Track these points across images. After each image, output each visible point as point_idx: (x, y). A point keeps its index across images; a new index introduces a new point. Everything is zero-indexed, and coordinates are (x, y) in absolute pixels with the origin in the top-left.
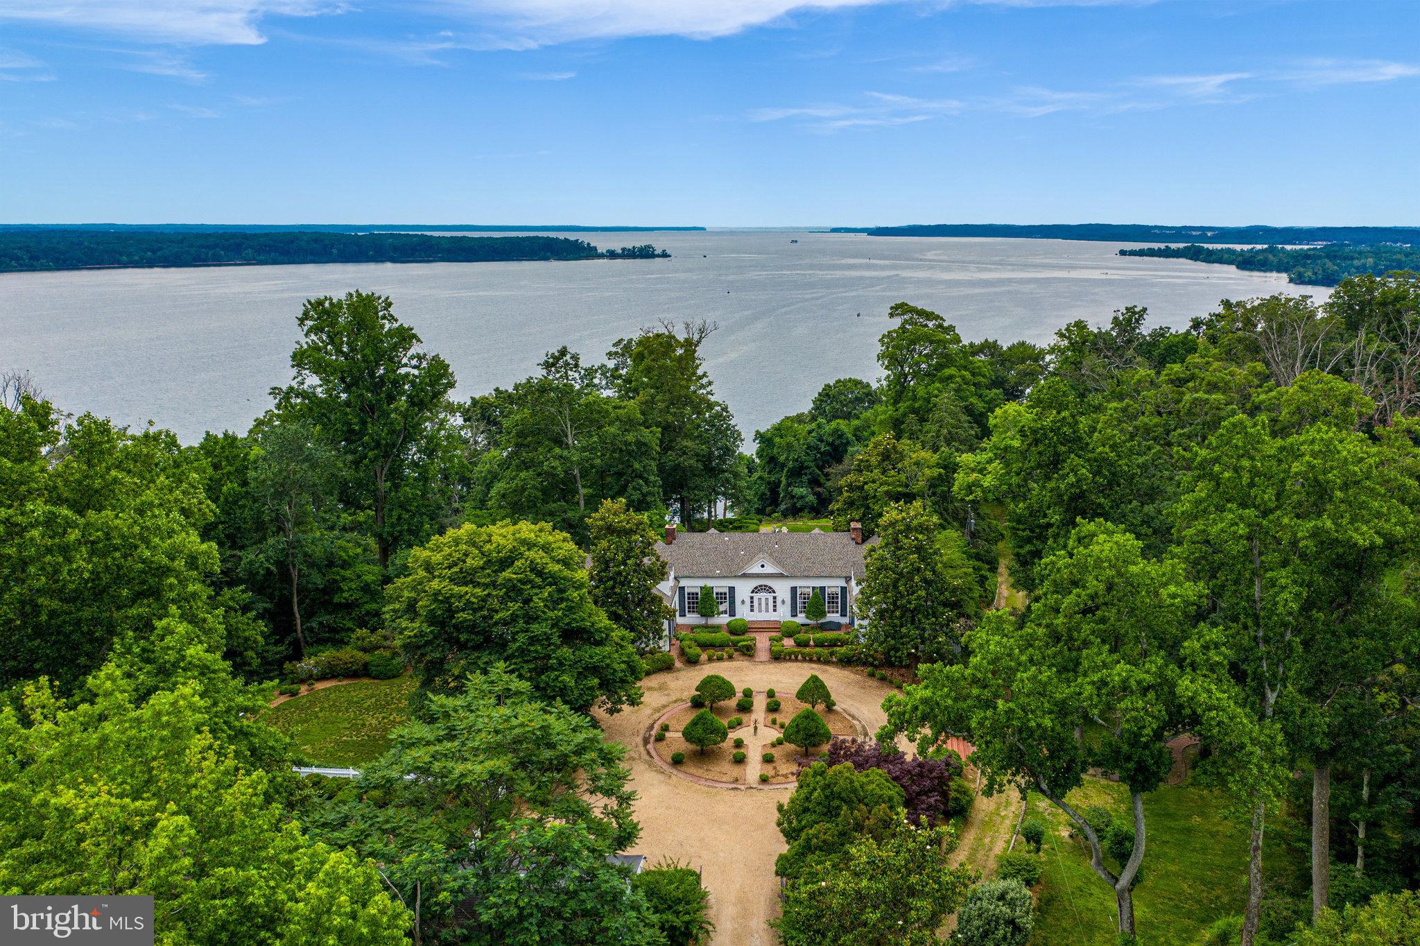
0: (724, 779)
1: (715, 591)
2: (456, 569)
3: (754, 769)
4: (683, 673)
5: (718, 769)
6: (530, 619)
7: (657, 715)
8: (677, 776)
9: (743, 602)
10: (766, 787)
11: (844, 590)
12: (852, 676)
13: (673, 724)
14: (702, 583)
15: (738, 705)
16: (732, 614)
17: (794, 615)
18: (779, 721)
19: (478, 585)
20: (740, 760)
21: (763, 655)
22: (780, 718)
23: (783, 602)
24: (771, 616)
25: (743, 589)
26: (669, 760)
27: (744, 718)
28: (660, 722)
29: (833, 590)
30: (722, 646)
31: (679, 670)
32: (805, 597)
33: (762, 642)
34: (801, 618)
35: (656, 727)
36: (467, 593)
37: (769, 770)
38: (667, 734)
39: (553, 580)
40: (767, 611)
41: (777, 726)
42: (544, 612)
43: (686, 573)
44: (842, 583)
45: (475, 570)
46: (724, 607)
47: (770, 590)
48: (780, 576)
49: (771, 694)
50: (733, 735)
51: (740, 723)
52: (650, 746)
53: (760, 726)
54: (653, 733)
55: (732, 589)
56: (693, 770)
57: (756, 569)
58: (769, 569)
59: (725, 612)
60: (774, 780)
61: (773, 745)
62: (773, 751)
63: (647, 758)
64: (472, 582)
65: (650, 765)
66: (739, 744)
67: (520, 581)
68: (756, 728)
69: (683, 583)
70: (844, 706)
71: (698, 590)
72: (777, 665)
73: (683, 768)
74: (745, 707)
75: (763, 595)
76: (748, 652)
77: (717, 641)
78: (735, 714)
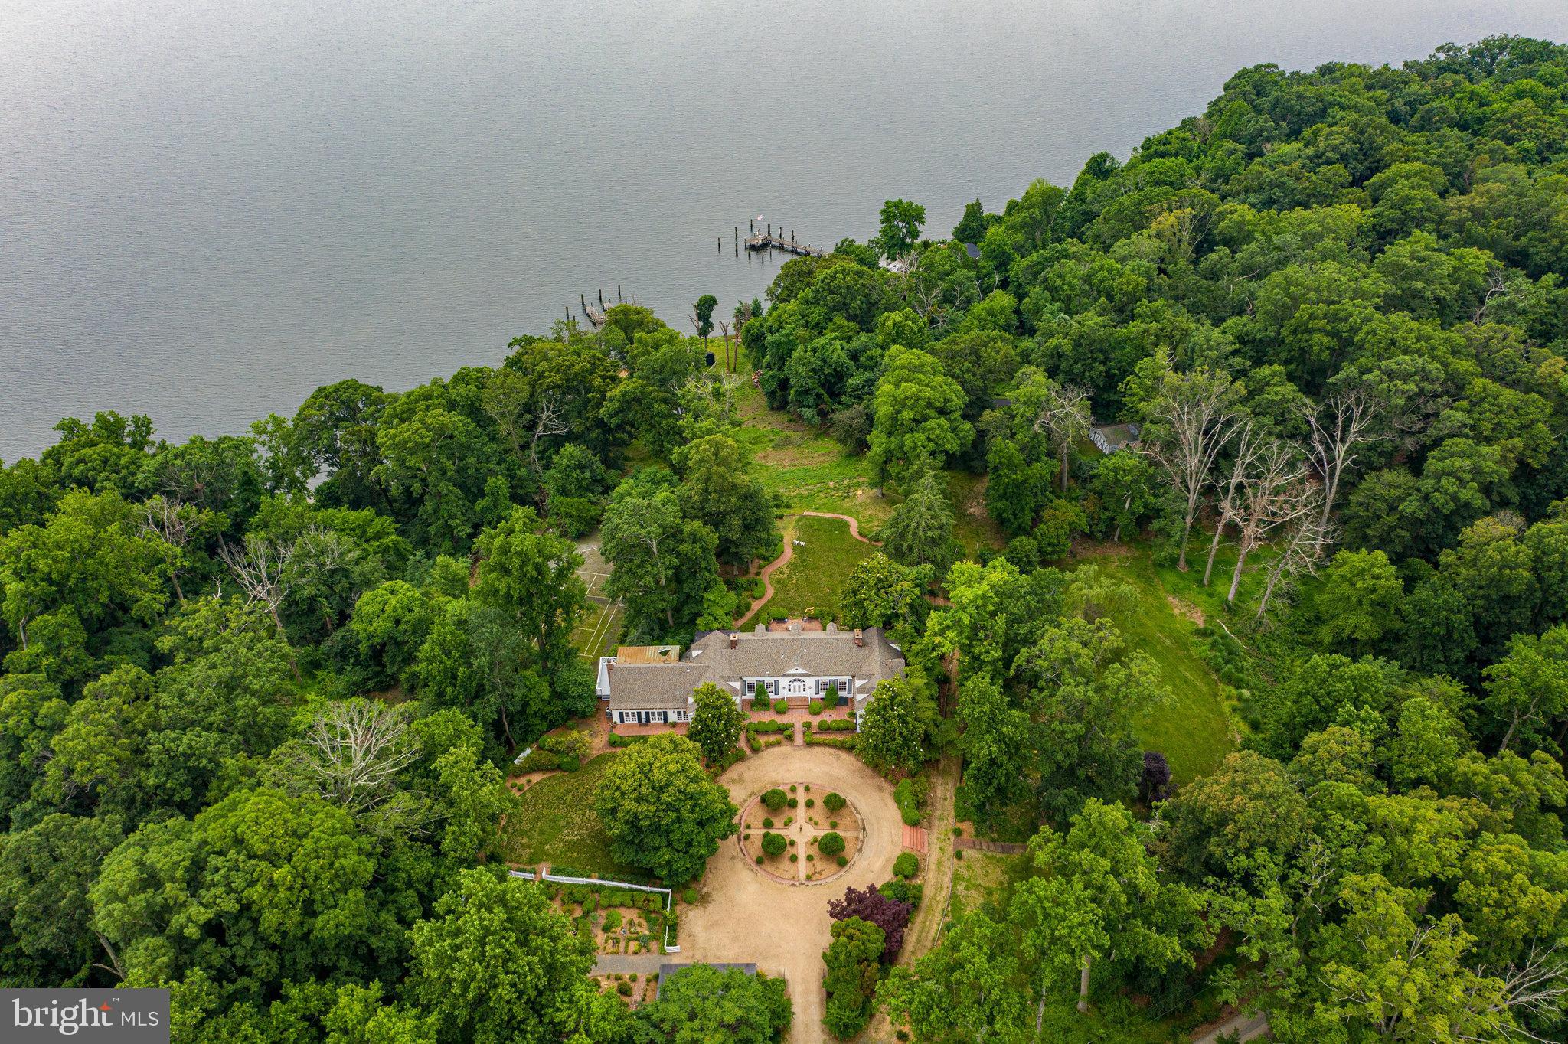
0: (787, 877)
1: (766, 682)
3: (802, 867)
4: (751, 763)
5: (783, 866)
8: (761, 872)
9: (784, 688)
10: (810, 883)
11: (850, 680)
13: (752, 821)
14: (756, 679)
16: (777, 694)
17: (817, 693)
18: (813, 818)
20: (794, 859)
21: (799, 739)
23: (810, 687)
24: (802, 694)
25: (784, 682)
26: (755, 859)
27: (793, 814)
28: (744, 818)
29: (843, 681)
30: (773, 733)
31: (748, 759)
32: (824, 685)
33: (798, 723)
35: (743, 824)
36: (645, 809)
37: (811, 868)
38: (751, 832)
40: (799, 692)
41: (813, 822)
43: (747, 674)
46: (772, 690)
47: (801, 681)
48: (808, 674)
49: (807, 787)
51: (791, 821)
52: (742, 844)
53: (803, 824)
55: (776, 681)
56: (768, 867)
57: (793, 671)
58: (801, 671)
60: (814, 878)
61: (812, 843)
62: (812, 850)
63: (742, 856)
64: (646, 801)
65: (744, 861)
66: (792, 843)
68: (801, 827)
70: (852, 798)
71: (754, 682)
72: (808, 751)
73: (763, 867)
74: (792, 804)
75: (797, 684)
76: (789, 735)
77: (770, 729)
78: (788, 813)
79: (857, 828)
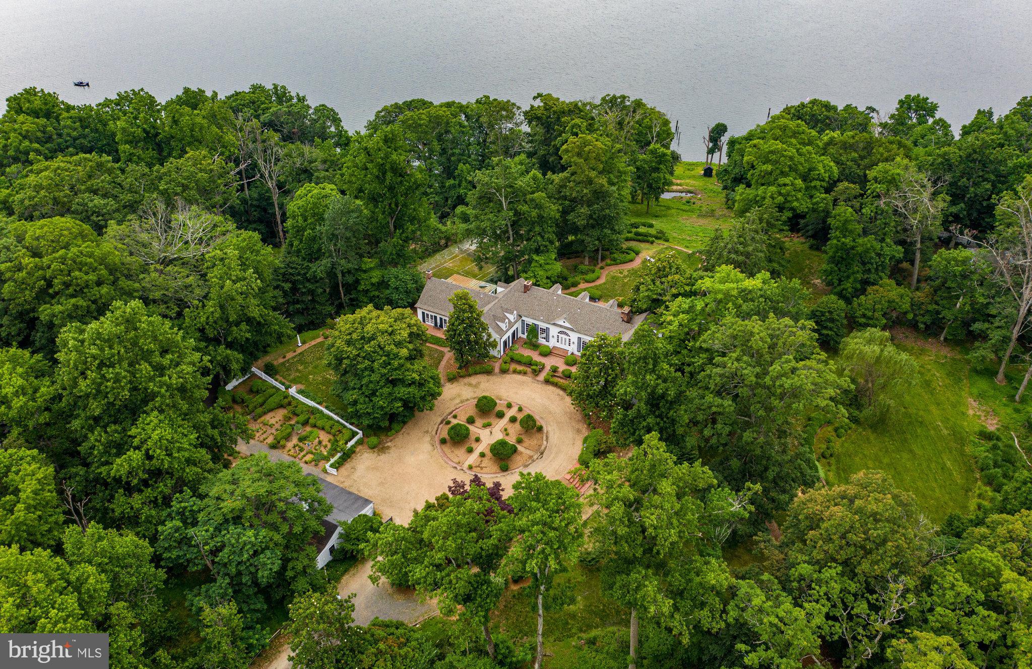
0: (455, 460)
1: (539, 326)
2: (349, 337)
3: (472, 458)
5: (457, 451)
8: (438, 449)
9: (553, 336)
14: (533, 321)
15: (497, 413)
16: (548, 340)
17: (579, 350)
20: (470, 450)
21: (542, 376)
22: (511, 428)
23: (574, 343)
24: (566, 347)
25: (554, 331)
26: (442, 438)
27: (495, 421)
31: (494, 375)
32: (584, 343)
35: (453, 413)
37: (478, 461)
38: (453, 421)
40: (565, 344)
43: (526, 314)
45: (356, 340)
46: (543, 336)
48: (572, 330)
49: (522, 407)
51: (489, 425)
52: (441, 426)
53: (497, 431)
55: (548, 328)
56: (446, 449)
57: (561, 323)
58: (567, 325)
59: (545, 338)
60: (475, 468)
61: (492, 445)
62: (488, 450)
65: (432, 437)
66: (478, 439)
68: (491, 433)
69: (524, 318)
71: (531, 324)
72: (543, 386)
73: (443, 446)
74: (500, 415)
75: (564, 336)
76: (538, 371)
77: (524, 361)
78: (493, 420)
79: (536, 451)
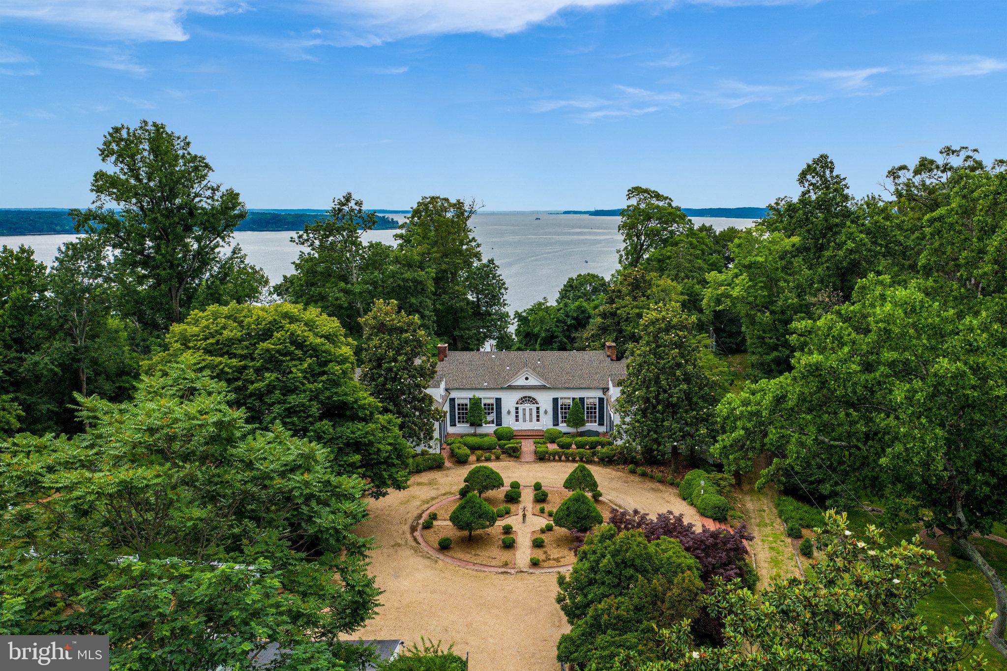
0: (493, 564)
1: (483, 402)
2: (211, 341)
3: (524, 554)
4: (452, 472)
5: (486, 554)
6: (288, 391)
7: (426, 506)
8: (444, 560)
9: (509, 412)
10: (537, 571)
11: (601, 400)
12: (614, 472)
13: (441, 514)
14: (470, 394)
15: (506, 496)
16: (499, 423)
17: (556, 424)
18: (546, 510)
19: (235, 356)
20: (509, 545)
21: (528, 456)
22: (548, 508)
23: (546, 412)
24: (534, 426)
25: (509, 400)
26: (436, 545)
27: (513, 508)
28: (428, 512)
29: (592, 400)
30: (489, 448)
31: (448, 469)
32: (565, 407)
33: (528, 447)
34: (563, 427)
35: (425, 516)
36: (221, 363)
37: (539, 554)
38: (435, 523)
39: (315, 351)
40: (531, 420)
41: (546, 515)
42: (303, 384)
43: (457, 385)
44: (599, 394)
45: (231, 341)
46: (492, 417)
47: (533, 400)
48: (543, 388)
49: (538, 487)
50: (500, 523)
51: (508, 512)
52: (417, 534)
53: (529, 514)
54: (421, 521)
55: (498, 401)
56: (460, 555)
57: (521, 382)
58: (533, 382)
59: (493, 422)
60: (545, 564)
61: (543, 531)
62: (543, 536)
63: (414, 544)
64: (227, 353)
65: (416, 551)
66: (508, 530)
67: (278, 351)
68: (524, 516)
69: (454, 394)
70: (610, 498)
71: (467, 402)
72: (542, 464)
73: (451, 553)
74: (513, 498)
75: (527, 406)
76: (514, 454)
77: (485, 444)
78: (507, 507)
